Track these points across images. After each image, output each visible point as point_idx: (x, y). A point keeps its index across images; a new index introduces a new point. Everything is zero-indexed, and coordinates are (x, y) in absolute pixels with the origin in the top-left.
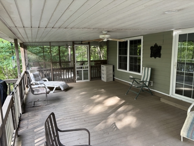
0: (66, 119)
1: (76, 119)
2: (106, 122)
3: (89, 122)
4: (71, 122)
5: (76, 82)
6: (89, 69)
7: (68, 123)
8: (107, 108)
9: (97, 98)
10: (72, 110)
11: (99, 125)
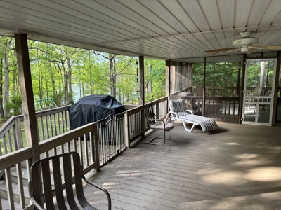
0: (164, 173)
1: (176, 178)
2: (212, 204)
3: (186, 191)
4: (163, 179)
5: (242, 122)
6: (272, 103)
7: (158, 179)
8: (244, 182)
9: (247, 159)
10: (185, 164)
11: (196, 202)
